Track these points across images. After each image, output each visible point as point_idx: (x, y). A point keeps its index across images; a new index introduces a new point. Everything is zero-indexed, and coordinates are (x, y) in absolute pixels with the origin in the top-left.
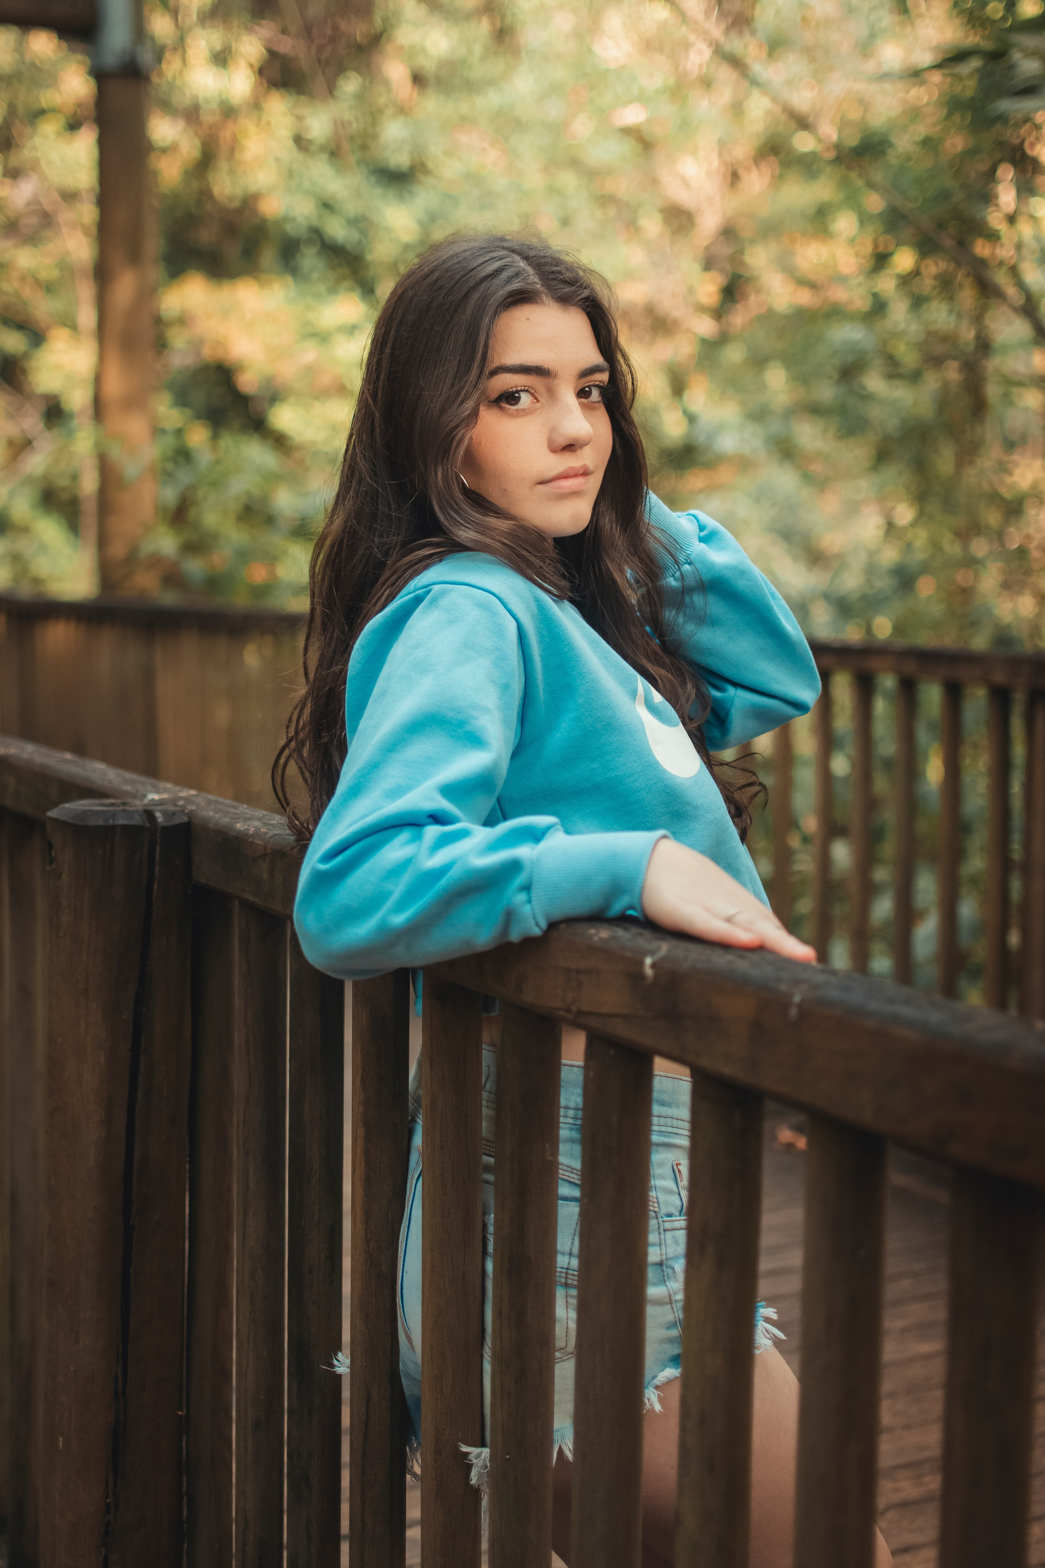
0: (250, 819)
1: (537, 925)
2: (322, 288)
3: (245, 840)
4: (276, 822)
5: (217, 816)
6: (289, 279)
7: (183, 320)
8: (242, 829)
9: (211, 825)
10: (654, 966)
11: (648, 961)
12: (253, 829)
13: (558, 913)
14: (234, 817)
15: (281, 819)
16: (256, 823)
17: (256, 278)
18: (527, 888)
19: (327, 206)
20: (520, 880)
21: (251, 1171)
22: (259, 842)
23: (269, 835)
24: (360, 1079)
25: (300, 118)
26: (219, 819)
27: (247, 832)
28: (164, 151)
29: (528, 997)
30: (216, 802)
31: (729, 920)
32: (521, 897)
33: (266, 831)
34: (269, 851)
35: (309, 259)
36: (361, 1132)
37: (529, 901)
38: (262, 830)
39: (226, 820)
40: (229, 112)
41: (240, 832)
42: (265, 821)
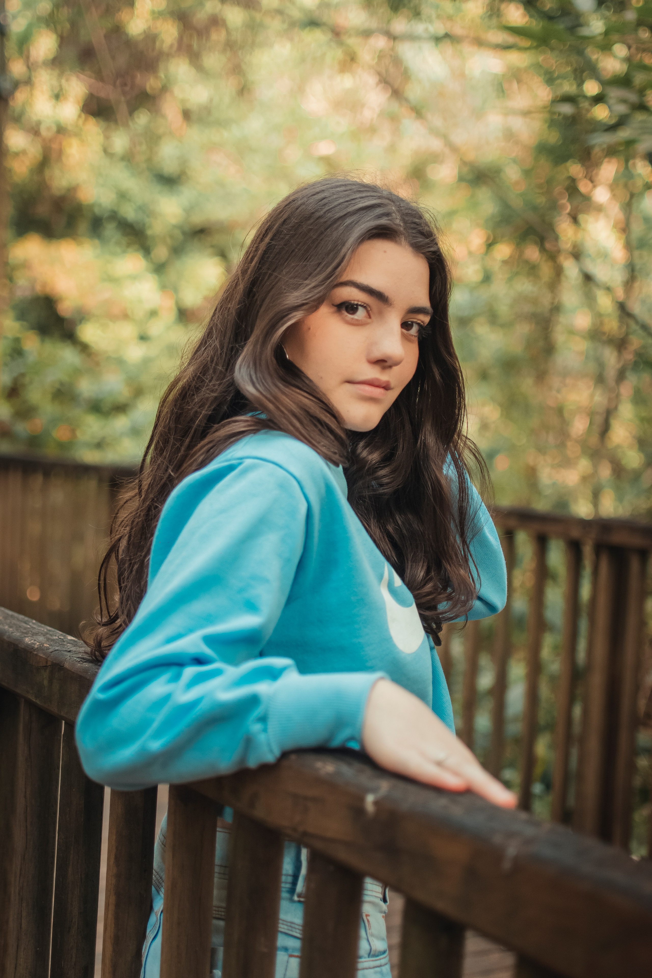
0: (37, 634)
1: (271, 751)
2: (118, 250)
3: (31, 652)
4: (57, 638)
5: (11, 629)
6: (97, 242)
7: (25, 265)
8: (29, 642)
9: (5, 637)
10: (376, 803)
11: (370, 799)
12: (38, 644)
13: (290, 744)
14: (25, 631)
15: (61, 635)
16: (41, 638)
17: (74, 239)
18: (263, 719)
19: (123, 196)
20: (257, 712)
21: (24, 914)
22: (41, 655)
23: (50, 650)
24: (114, 856)
25: (107, 138)
26: (12, 633)
27: (33, 645)
28: (17, 154)
29: (260, 813)
30: (12, 616)
31: (439, 764)
32: (256, 727)
33: (48, 646)
34: (49, 663)
35: (110, 230)
36: (113, 900)
37: (265, 730)
38: (45, 645)
39: (17, 634)
40: (61, 130)
41: (28, 645)
42: (48, 636)
